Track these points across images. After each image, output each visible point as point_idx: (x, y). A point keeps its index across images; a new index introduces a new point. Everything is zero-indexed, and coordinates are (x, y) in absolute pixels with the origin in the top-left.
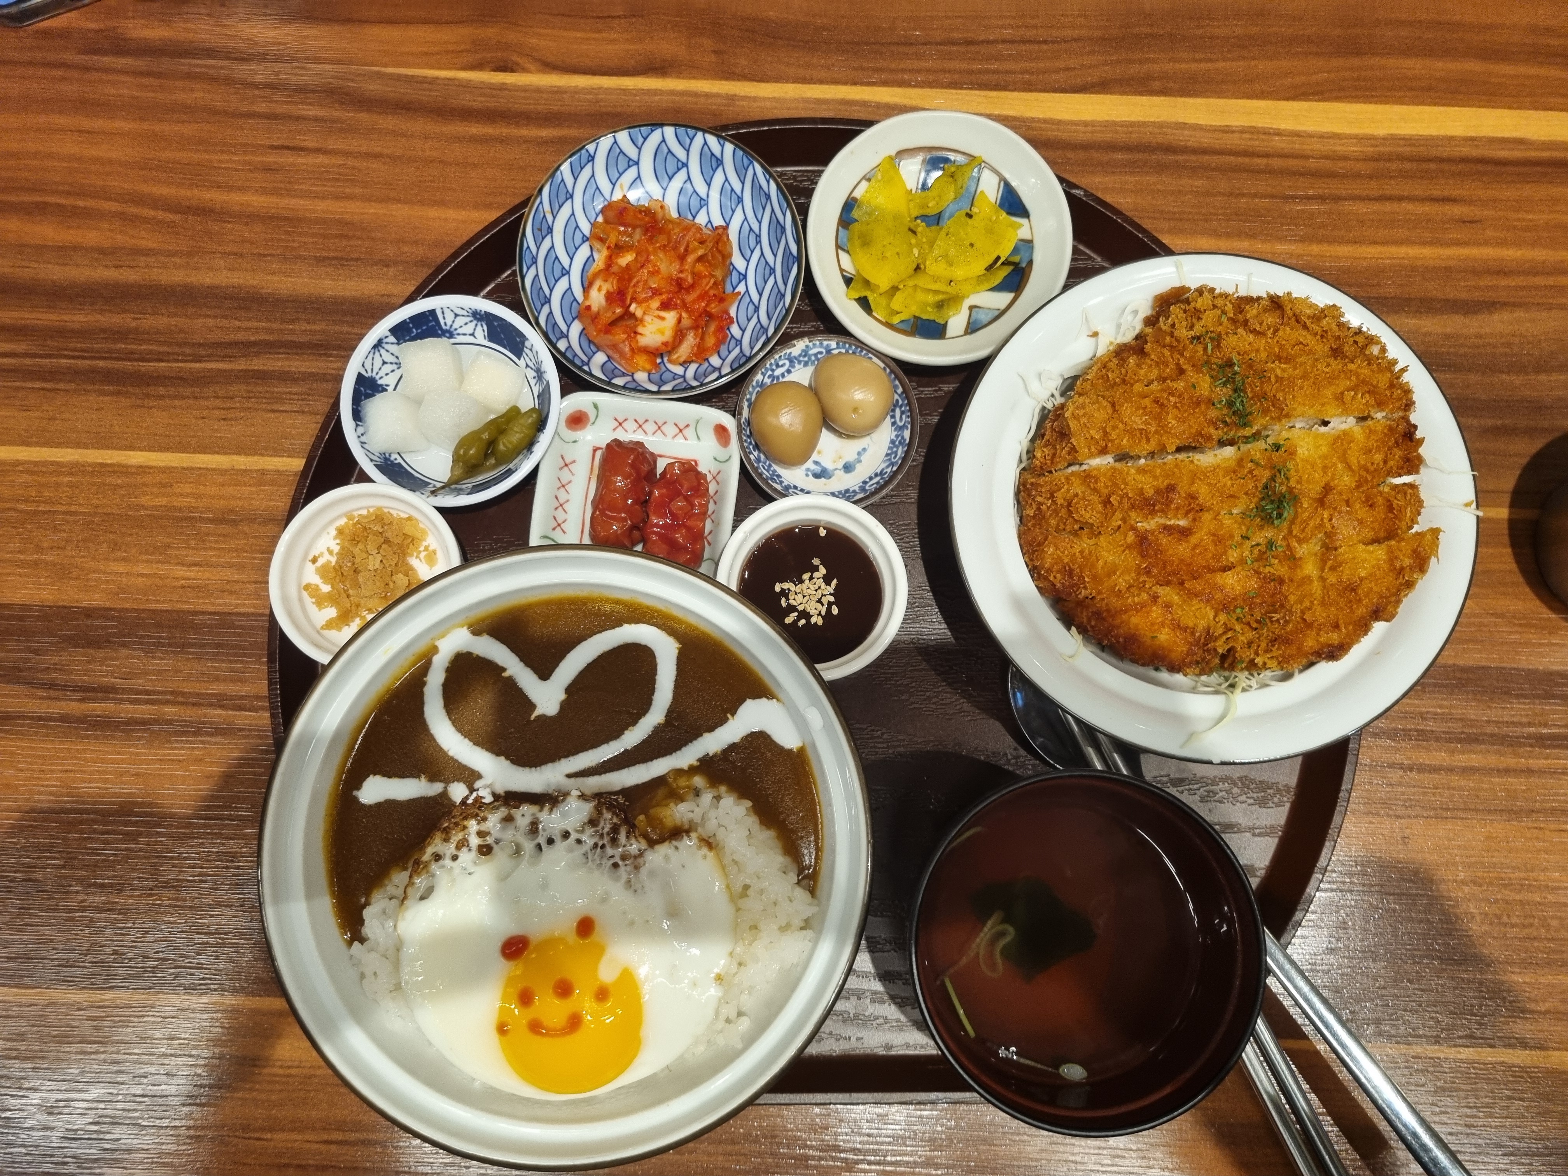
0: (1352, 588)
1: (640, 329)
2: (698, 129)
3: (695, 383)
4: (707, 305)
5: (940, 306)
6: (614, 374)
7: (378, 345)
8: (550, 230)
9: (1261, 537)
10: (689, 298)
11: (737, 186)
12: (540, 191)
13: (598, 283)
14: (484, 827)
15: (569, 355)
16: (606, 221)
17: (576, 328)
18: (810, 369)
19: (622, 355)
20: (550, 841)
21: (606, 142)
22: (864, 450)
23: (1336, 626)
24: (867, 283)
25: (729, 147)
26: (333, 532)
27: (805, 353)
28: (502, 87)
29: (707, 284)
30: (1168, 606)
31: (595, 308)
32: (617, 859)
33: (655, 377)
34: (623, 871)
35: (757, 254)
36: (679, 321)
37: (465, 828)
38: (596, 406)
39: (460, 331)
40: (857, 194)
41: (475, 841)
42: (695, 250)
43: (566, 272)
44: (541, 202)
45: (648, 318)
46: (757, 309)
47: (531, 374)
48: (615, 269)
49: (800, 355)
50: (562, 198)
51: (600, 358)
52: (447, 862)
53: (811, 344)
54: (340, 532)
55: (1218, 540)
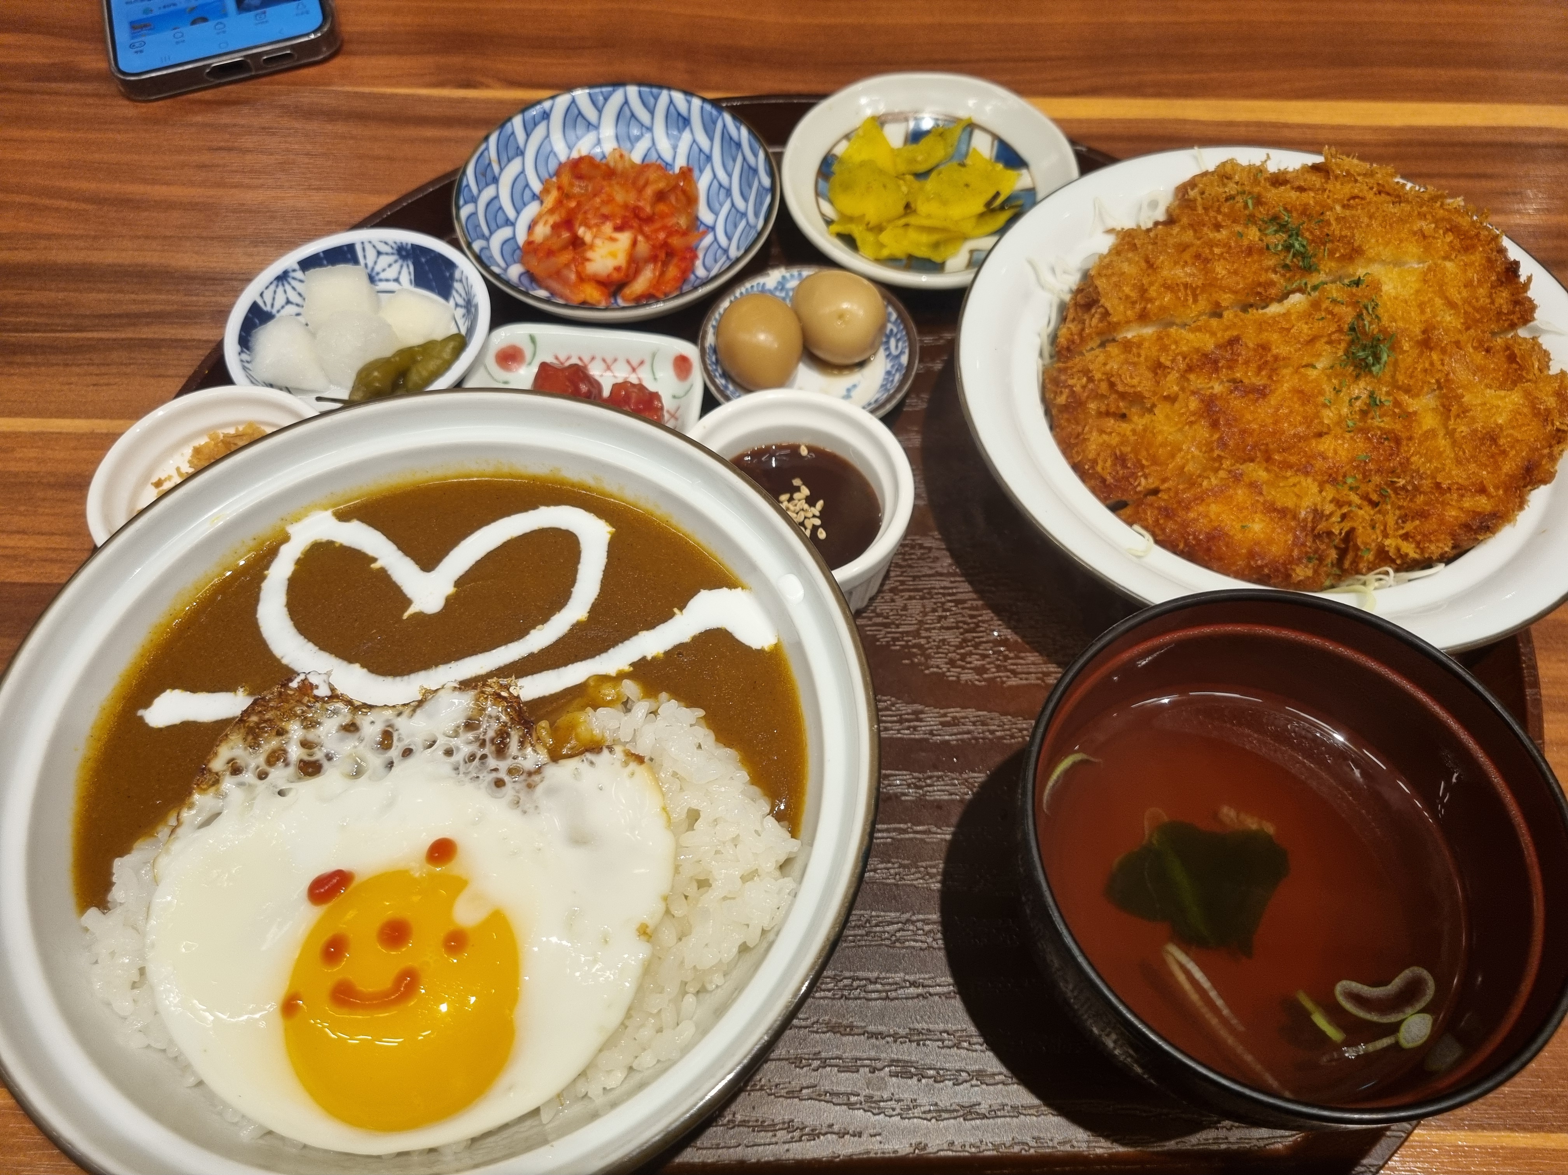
0: (1493, 437)
1: (589, 255)
4: (667, 237)
5: (935, 246)
7: (283, 278)
8: (496, 180)
9: (1360, 389)
10: (648, 226)
11: (705, 144)
12: (486, 138)
13: (545, 220)
14: (311, 735)
15: (504, 277)
16: (559, 179)
19: (567, 283)
20: (407, 752)
21: (563, 100)
22: (855, 386)
23: (1482, 490)
24: (849, 220)
25: (697, 103)
26: (188, 451)
27: (781, 285)
28: (464, 100)
30: (1254, 486)
31: (538, 242)
32: (502, 775)
34: (509, 790)
35: (727, 205)
36: (634, 243)
37: (281, 733)
38: (533, 337)
39: (383, 276)
40: (837, 151)
41: (295, 752)
42: (655, 183)
43: (510, 223)
44: (487, 149)
45: (598, 242)
47: (460, 312)
49: (776, 288)
50: (511, 152)
52: (248, 777)
53: (788, 275)
54: (198, 451)
55: (1304, 396)
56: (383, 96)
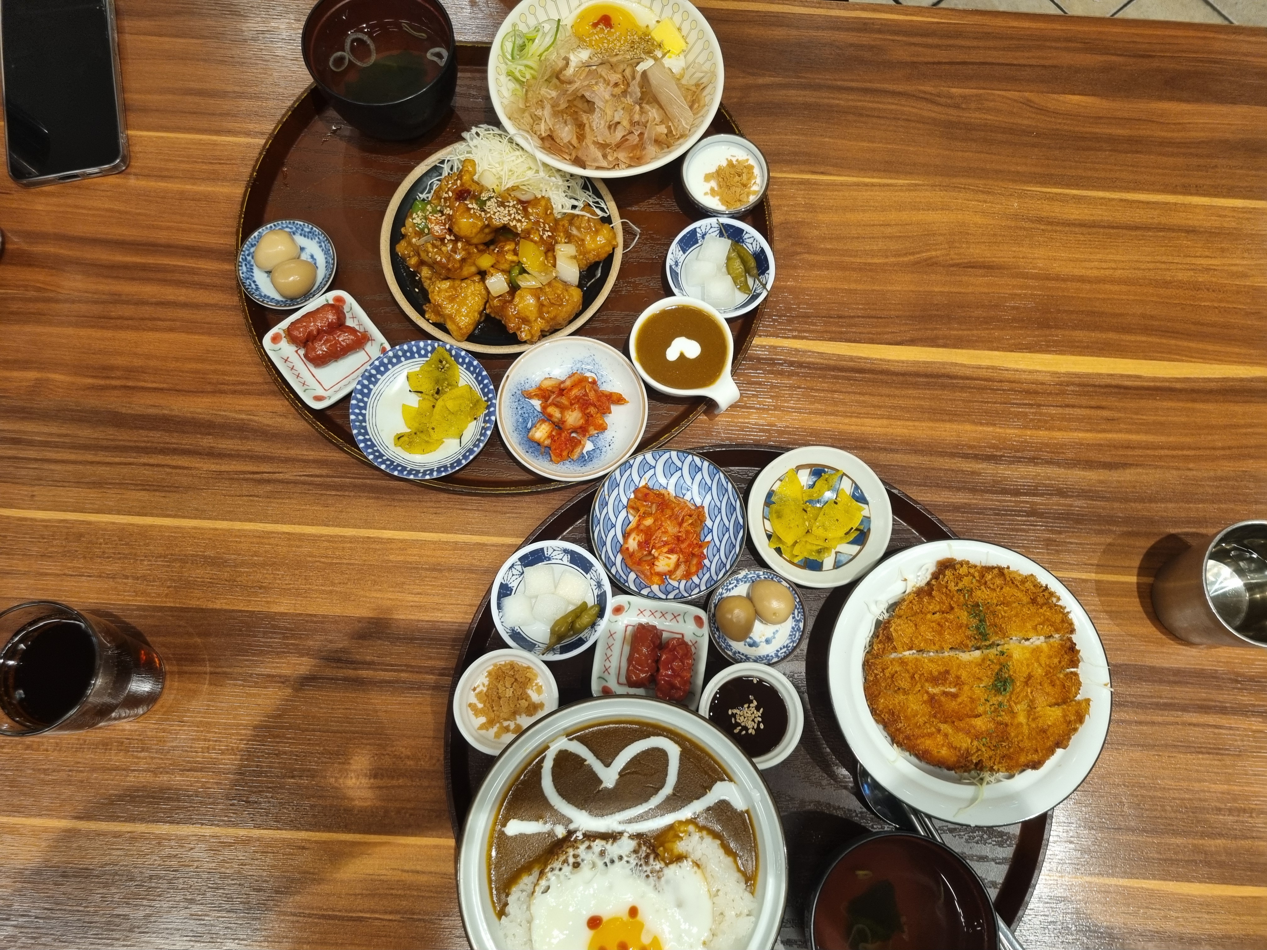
0: (1044, 731)
1: (656, 563)
2: (689, 453)
3: (686, 595)
4: (693, 549)
6: (641, 587)
7: (512, 567)
8: (607, 504)
9: (995, 700)
10: (683, 546)
11: (709, 482)
12: (603, 484)
13: (633, 535)
14: (576, 852)
15: (618, 577)
16: (636, 497)
17: (619, 557)
18: (748, 585)
19: (645, 575)
20: (612, 862)
21: (639, 458)
22: (777, 632)
23: (1036, 751)
24: (779, 539)
25: (706, 464)
26: (485, 673)
27: (745, 577)
29: (693, 538)
30: (946, 735)
31: (631, 550)
32: (648, 873)
33: (663, 588)
34: (651, 879)
35: (719, 518)
36: (678, 559)
37: (566, 853)
38: (629, 603)
39: (555, 558)
40: (774, 488)
41: (571, 860)
42: (687, 520)
43: (613, 526)
44: (603, 491)
45: (661, 558)
46: (719, 550)
47: (594, 584)
48: (642, 527)
49: (743, 578)
50: (614, 488)
51: (632, 576)
52: (557, 872)
53: (749, 573)
54: (490, 674)
55: (972, 700)
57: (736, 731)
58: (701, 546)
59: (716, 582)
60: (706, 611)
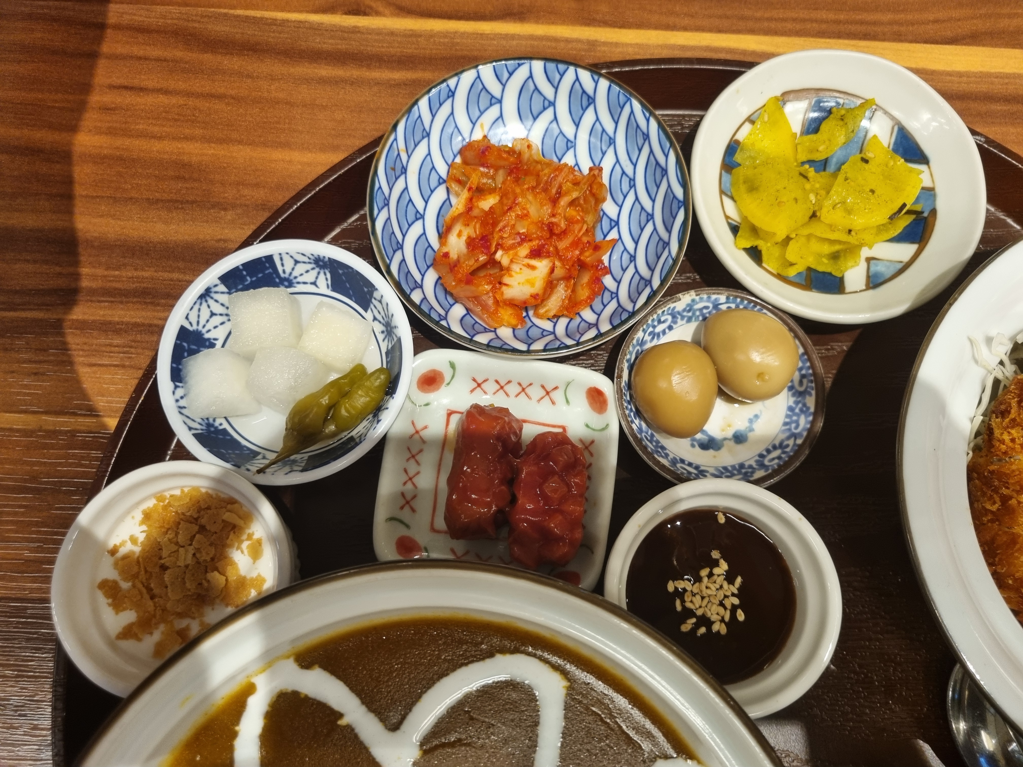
1: (506, 280)
2: (569, 63)
3: (569, 342)
4: (581, 254)
5: (835, 257)
6: (474, 330)
7: (206, 294)
8: (404, 170)
10: (563, 245)
11: (609, 126)
12: (395, 127)
13: (457, 228)
15: (425, 308)
16: (465, 162)
17: (431, 277)
18: (693, 325)
19: (485, 307)
21: (468, 77)
22: (756, 416)
24: (755, 231)
25: (604, 84)
26: (138, 515)
27: (690, 308)
28: (355, 30)
29: (578, 230)
31: (454, 256)
33: (521, 333)
35: (631, 198)
36: (552, 270)
38: (452, 366)
39: (300, 279)
40: (740, 137)
42: (568, 193)
43: (420, 216)
44: (396, 139)
45: (515, 267)
46: (633, 258)
47: (378, 328)
48: (475, 212)
49: (684, 310)
50: (418, 137)
51: (458, 311)
53: (697, 298)
54: (147, 516)
56: (274, 22)
57: (686, 627)
58: (597, 248)
59: (632, 314)
60: (612, 380)
